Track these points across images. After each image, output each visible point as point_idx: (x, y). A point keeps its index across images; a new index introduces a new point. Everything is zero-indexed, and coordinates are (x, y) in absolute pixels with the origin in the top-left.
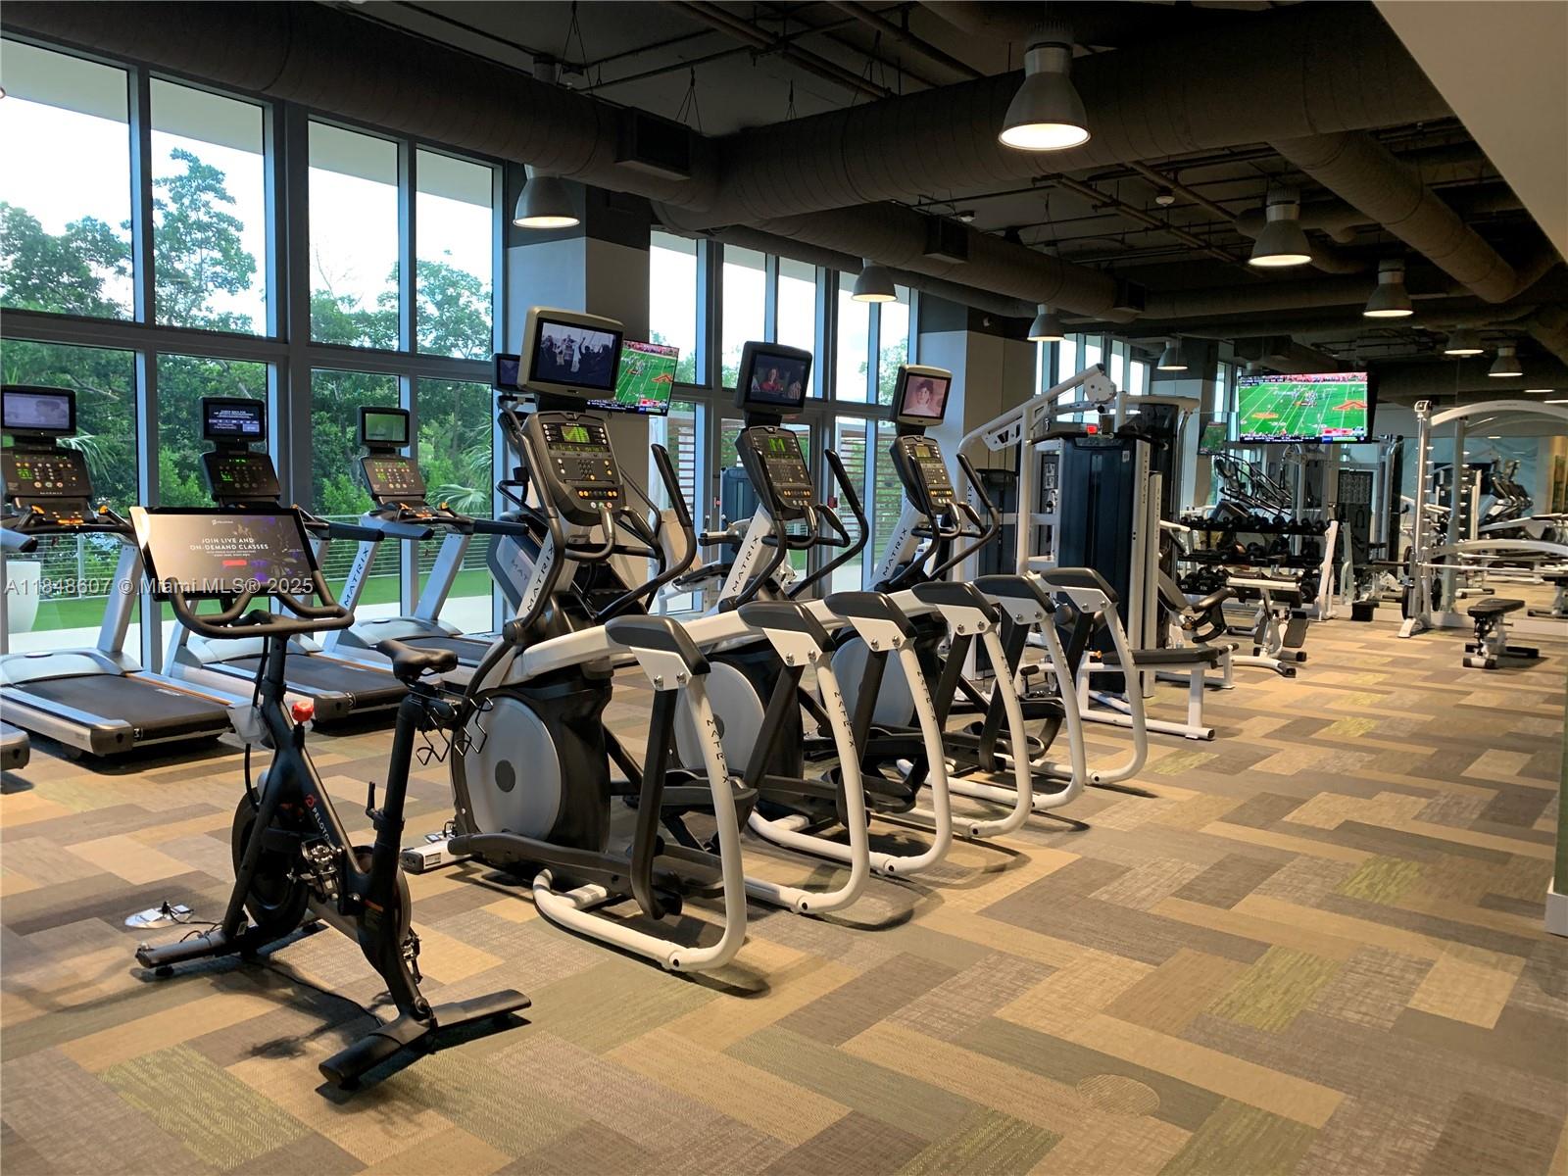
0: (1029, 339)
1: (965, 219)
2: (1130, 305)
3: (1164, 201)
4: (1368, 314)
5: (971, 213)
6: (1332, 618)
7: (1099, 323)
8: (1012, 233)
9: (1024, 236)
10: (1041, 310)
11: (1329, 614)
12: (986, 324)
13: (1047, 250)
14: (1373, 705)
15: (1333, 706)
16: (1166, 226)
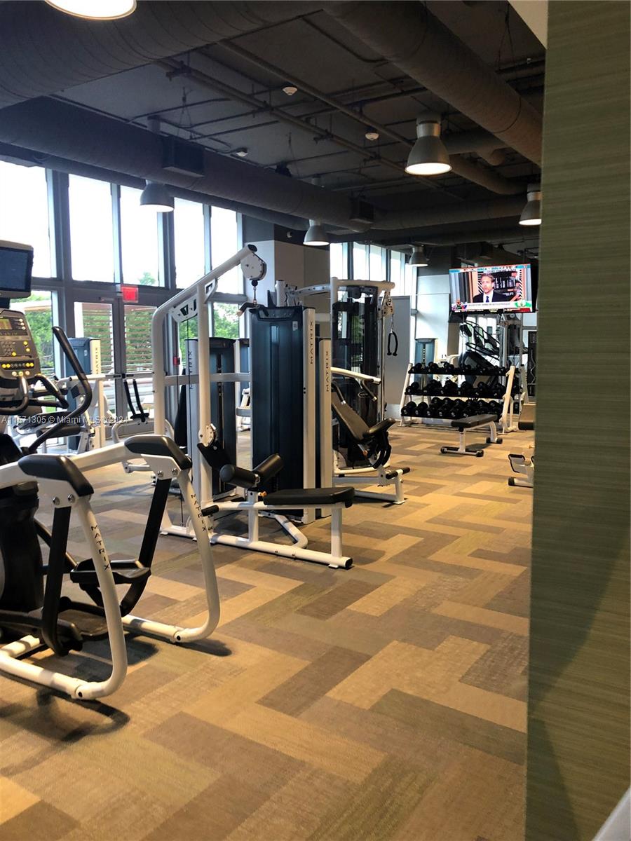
0: (305, 243)
1: (241, 154)
2: (361, 217)
3: (372, 136)
4: (523, 223)
5: (244, 150)
6: (513, 431)
7: (356, 234)
8: (282, 169)
9: (292, 169)
10: (312, 223)
11: (510, 429)
12: (289, 236)
13: (313, 181)
14: (498, 518)
15: (468, 519)
16: (378, 157)
